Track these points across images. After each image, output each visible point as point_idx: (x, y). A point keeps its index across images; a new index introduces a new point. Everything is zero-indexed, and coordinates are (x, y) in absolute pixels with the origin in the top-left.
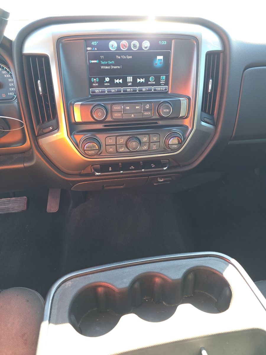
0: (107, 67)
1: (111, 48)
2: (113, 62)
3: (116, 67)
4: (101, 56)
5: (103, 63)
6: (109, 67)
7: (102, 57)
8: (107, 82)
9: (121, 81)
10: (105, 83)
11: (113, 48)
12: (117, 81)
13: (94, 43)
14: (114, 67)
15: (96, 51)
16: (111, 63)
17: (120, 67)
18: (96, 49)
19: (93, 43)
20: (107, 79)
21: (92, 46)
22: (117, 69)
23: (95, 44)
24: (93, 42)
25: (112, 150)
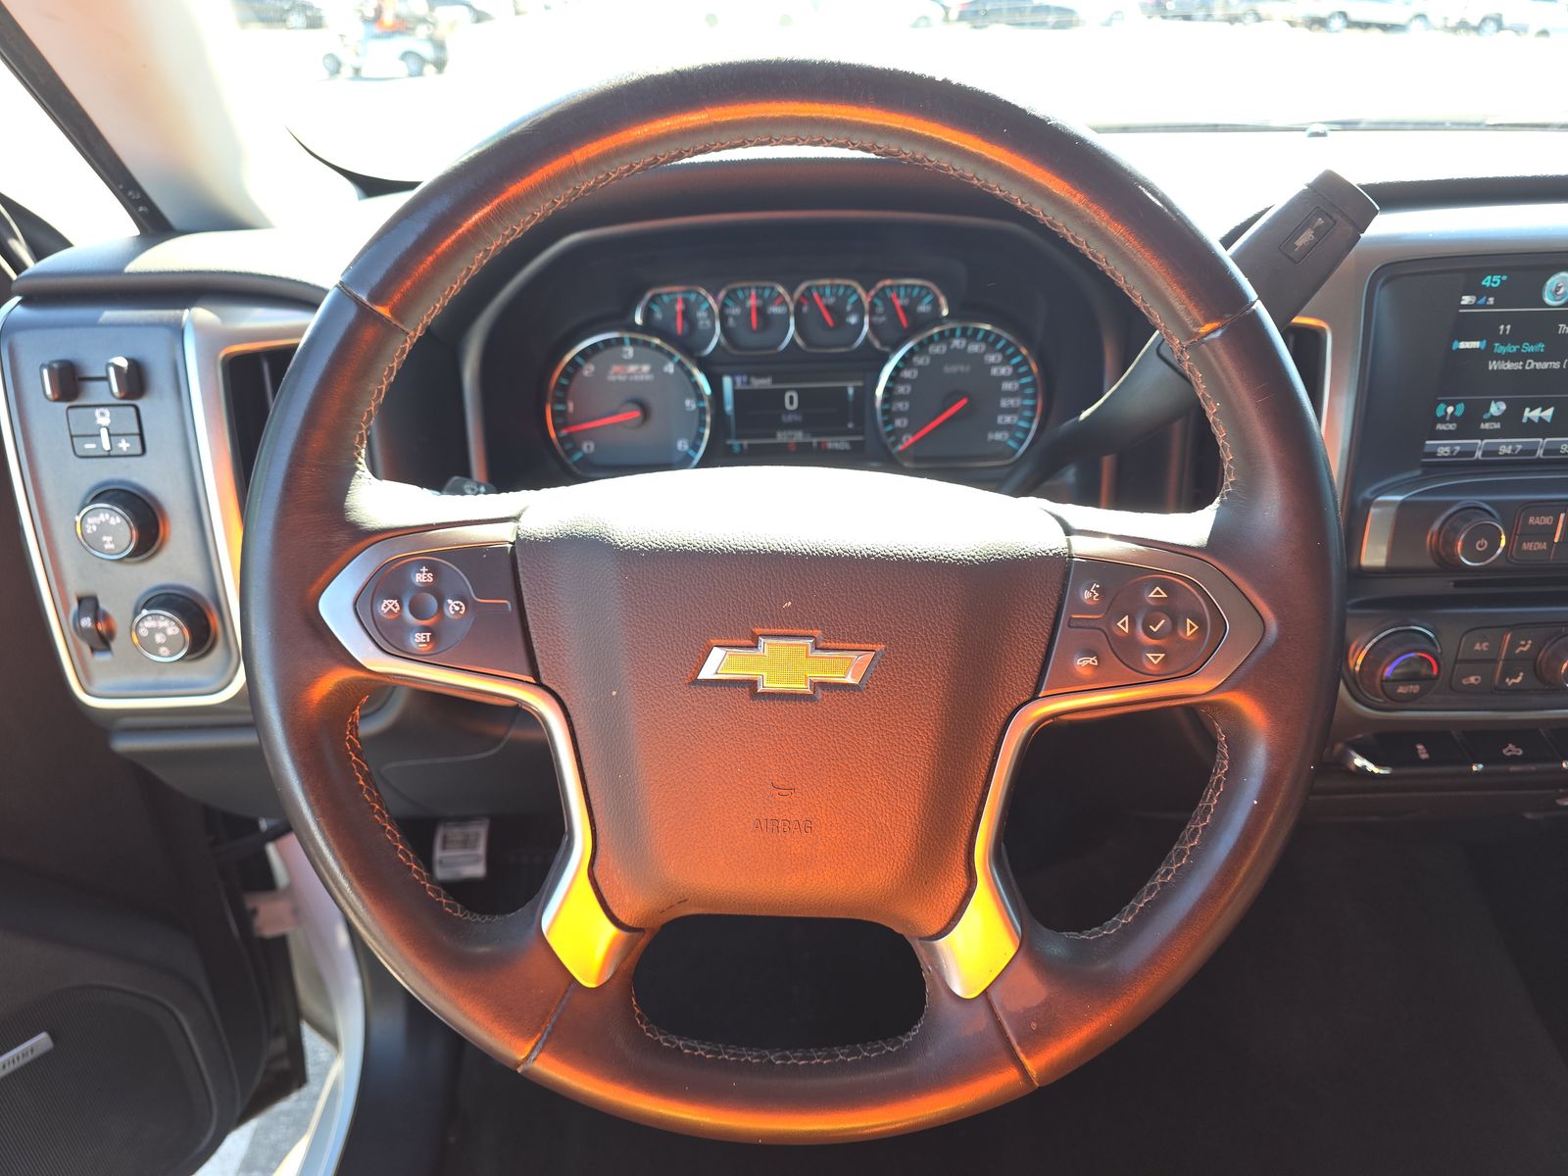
0: (1509, 366)
1: (1548, 300)
2: (1541, 347)
3: (1545, 365)
4: (1502, 327)
5: (1500, 349)
6: (1518, 366)
7: (1505, 330)
8: (1493, 419)
9: (1549, 413)
10: (1485, 421)
11: (1558, 298)
12: (1535, 414)
13: (1491, 281)
14: (1539, 365)
15: (1490, 307)
16: (1531, 349)
17: (1562, 365)
18: (1491, 300)
19: (1487, 282)
20: (1497, 408)
21: (1480, 291)
22: (1550, 370)
23: (1493, 285)
24: (1489, 278)
25: (1476, 680)
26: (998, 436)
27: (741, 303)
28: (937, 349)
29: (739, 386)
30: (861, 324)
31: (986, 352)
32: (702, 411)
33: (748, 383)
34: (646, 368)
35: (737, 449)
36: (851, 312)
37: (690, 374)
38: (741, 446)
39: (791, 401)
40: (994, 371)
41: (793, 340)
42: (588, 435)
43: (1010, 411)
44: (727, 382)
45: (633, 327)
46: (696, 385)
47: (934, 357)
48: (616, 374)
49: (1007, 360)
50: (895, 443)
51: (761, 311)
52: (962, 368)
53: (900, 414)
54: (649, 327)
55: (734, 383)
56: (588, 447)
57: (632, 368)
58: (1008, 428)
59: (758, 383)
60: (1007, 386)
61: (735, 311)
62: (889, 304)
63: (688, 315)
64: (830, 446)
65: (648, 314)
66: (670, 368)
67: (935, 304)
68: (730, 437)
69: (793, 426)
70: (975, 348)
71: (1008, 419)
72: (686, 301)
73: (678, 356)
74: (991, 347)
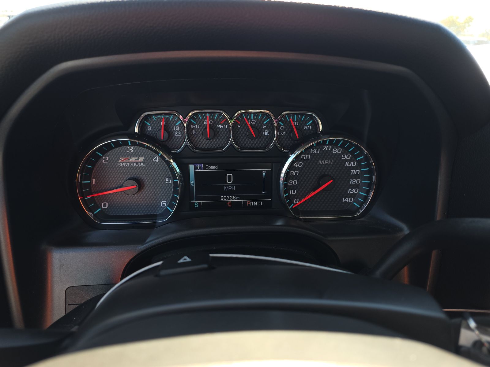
26: (348, 200)
27: (201, 122)
28: (314, 151)
29: (198, 170)
30: (271, 136)
31: (342, 153)
32: (175, 184)
33: (204, 168)
34: (141, 159)
35: (197, 206)
36: (266, 129)
37: (169, 164)
38: (199, 204)
39: (230, 178)
40: (347, 164)
41: (231, 145)
42: (104, 198)
43: (355, 186)
44: (192, 167)
45: (132, 135)
46: (172, 169)
47: (313, 155)
48: (122, 162)
49: (354, 158)
50: (290, 204)
51: (212, 127)
52: (329, 162)
53: (293, 187)
54: (143, 135)
55: (196, 168)
56: (105, 205)
57: (133, 159)
58: (353, 195)
59: (209, 168)
60: (354, 172)
61: (197, 126)
62: (288, 125)
63: (167, 128)
64: (251, 204)
65: (142, 127)
66: (157, 159)
67: (316, 125)
68: (193, 200)
69: (230, 193)
70: (336, 151)
71: (354, 191)
72: (167, 120)
73: (161, 153)
74: (346, 151)
